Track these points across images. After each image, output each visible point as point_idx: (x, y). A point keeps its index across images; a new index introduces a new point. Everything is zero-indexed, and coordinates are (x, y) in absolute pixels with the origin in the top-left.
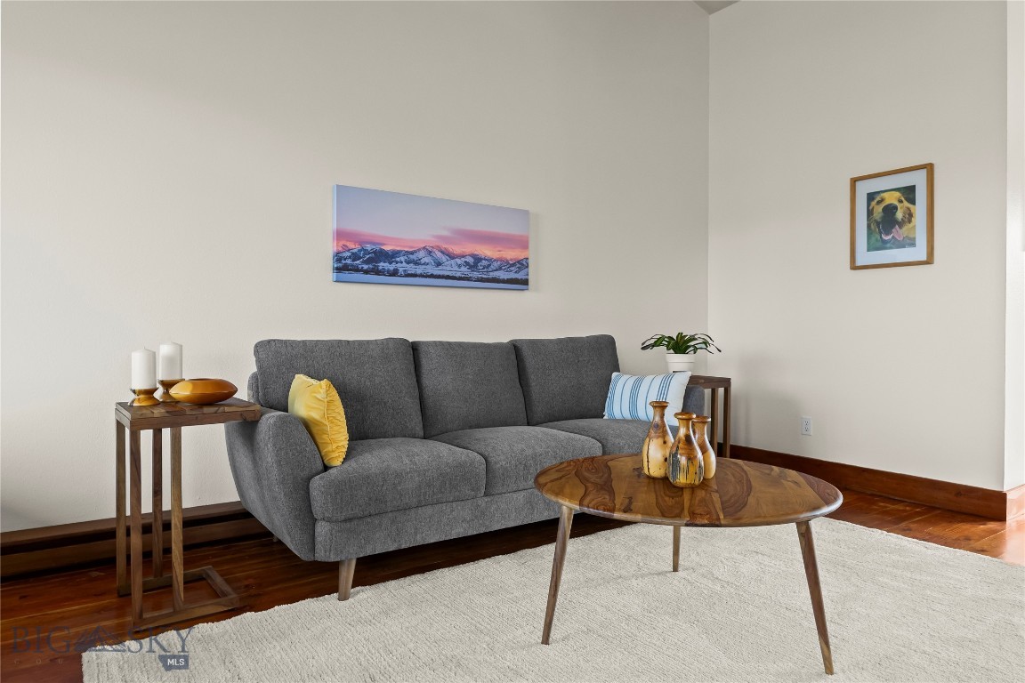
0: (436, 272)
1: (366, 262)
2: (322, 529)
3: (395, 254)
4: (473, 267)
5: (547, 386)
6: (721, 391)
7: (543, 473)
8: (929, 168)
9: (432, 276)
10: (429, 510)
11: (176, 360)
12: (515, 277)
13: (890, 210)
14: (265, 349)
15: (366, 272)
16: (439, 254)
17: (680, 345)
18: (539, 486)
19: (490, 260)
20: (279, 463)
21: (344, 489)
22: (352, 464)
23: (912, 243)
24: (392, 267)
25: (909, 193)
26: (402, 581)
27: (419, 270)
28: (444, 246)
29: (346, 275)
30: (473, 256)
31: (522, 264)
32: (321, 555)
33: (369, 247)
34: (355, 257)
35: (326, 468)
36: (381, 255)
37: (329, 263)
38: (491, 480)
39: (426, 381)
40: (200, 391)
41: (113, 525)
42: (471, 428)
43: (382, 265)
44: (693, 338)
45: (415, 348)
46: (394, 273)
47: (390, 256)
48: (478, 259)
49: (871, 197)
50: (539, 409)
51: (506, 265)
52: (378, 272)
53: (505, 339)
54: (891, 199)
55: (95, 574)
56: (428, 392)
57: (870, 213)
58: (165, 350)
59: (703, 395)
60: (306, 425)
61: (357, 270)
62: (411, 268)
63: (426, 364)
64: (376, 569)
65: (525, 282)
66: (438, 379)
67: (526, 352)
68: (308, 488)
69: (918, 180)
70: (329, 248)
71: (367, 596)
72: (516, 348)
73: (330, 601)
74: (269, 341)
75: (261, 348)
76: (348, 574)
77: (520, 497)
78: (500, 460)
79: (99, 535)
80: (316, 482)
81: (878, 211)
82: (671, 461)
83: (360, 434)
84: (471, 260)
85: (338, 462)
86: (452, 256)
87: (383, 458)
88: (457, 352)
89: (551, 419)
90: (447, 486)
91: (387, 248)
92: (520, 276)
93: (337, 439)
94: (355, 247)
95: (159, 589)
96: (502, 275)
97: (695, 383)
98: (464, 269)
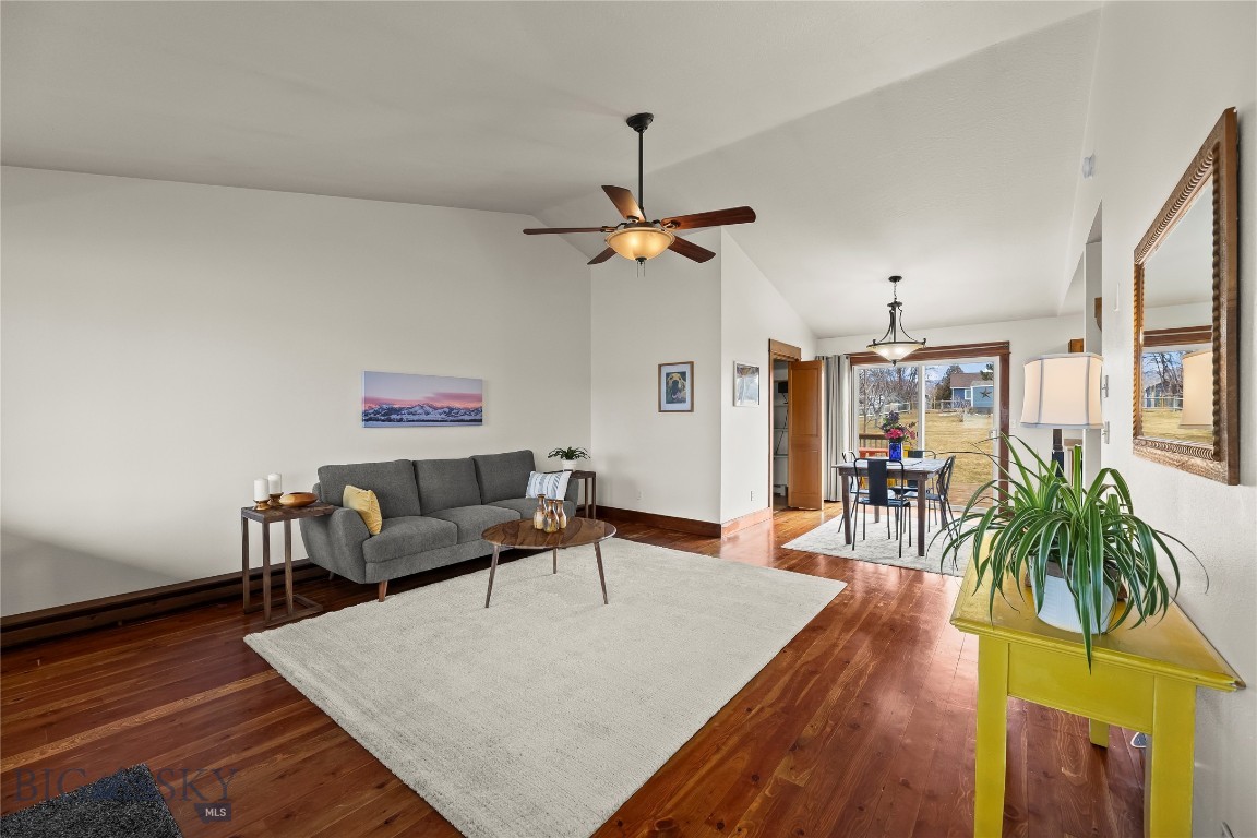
0: (424, 417)
1: (383, 415)
2: (369, 567)
3: (401, 409)
4: (448, 414)
5: (492, 481)
6: (590, 480)
7: (486, 531)
8: (692, 364)
9: (423, 421)
10: (427, 553)
11: (277, 484)
12: (475, 418)
13: (676, 383)
14: (324, 471)
15: (383, 421)
16: (428, 408)
17: (569, 455)
18: (484, 536)
19: (459, 409)
20: (346, 536)
21: (381, 546)
22: (386, 533)
23: (685, 401)
24: (399, 417)
25: (683, 374)
26: (412, 591)
27: (415, 418)
28: (431, 403)
30: (448, 407)
31: (479, 411)
32: (369, 580)
33: (385, 406)
34: (376, 413)
35: (371, 536)
36: (392, 411)
37: (360, 416)
38: (460, 536)
39: (421, 484)
40: (298, 501)
41: (240, 576)
42: (448, 508)
43: (393, 416)
44: (575, 451)
45: (415, 464)
46: (401, 420)
47: (398, 411)
48: (451, 409)
49: (668, 375)
50: (488, 495)
51: (468, 411)
52: (390, 420)
53: (467, 455)
54: (676, 377)
55: (221, 606)
56: (423, 490)
57: (667, 383)
58: (272, 478)
59: (578, 484)
60: (360, 514)
61: (377, 420)
62: (411, 417)
63: (421, 474)
64: (399, 585)
65: (481, 421)
66: (429, 482)
67: (480, 463)
68: (361, 548)
69: (686, 369)
70: (360, 408)
71: (395, 601)
72: (474, 461)
73: (374, 603)
74: (328, 467)
75: (320, 471)
76: (383, 589)
77: (476, 543)
78: (465, 525)
79: (233, 581)
80: (367, 544)
81: (671, 382)
82: (545, 522)
83: (387, 516)
84: (447, 410)
85: (378, 532)
86: (436, 409)
87: (402, 528)
88: (440, 465)
89: (495, 500)
90: (436, 541)
91: (395, 406)
92: (478, 417)
93: (376, 521)
94: (376, 408)
95: (279, 606)
96: (466, 417)
97: (575, 475)
98: (443, 416)
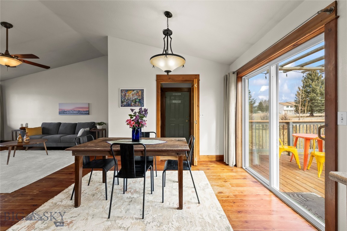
3: (67, 111)
9: (72, 114)
12: (88, 113)
16: (73, 111)
17: (99, 124)
19: (81, 111)
27: (70, 113)
28: (74, 109)
29: (60, 114)
31: (88, 111)
33: (63, 111)
34: (61, 112)
37: (58, 113)
46: (67, 114)
47: (66, 112)
48: (79, 111)
52: (64, 114)
70: (58, 111)
84: (78, 111)
86: (75, 111)
91: (66, 110)
94: (61, 111)
96: (83, 113)
